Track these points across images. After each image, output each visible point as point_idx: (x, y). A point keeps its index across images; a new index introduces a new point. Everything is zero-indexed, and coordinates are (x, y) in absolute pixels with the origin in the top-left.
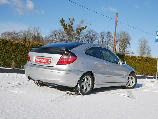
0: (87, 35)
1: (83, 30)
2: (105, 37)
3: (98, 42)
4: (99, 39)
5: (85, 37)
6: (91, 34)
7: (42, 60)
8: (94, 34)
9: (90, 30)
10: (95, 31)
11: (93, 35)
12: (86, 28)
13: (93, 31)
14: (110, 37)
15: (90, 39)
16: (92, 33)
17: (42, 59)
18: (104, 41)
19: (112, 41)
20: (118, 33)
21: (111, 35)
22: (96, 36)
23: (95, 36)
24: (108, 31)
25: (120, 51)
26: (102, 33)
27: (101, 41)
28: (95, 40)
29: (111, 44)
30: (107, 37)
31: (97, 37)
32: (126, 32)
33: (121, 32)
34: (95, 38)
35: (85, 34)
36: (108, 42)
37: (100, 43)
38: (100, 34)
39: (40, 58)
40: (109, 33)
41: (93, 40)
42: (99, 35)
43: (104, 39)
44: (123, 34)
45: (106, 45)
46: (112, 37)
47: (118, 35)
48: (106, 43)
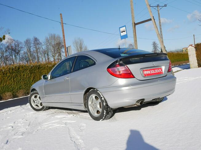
0: (8, 47)
1: (1, 42)
2: (32, 45)
3: (25, 53)
4: (25, 50)
5: (6, 51)
6: (13, 45)
7: (153, 72)
8: (16, 44)
9: (11, 40)
10: (17, 40)
11: (16, 46)
12: (4, 39)
13: (15, 41)
14: (38, 44)
15: (12, 51)
16: (13, 43)
17: (152, 70)
18: (32, 50)
19: (41, 49)
20: (48, 38)
21: (39, 42)
22: (20, 46)
23: (18, 47)
24: (34, 37)
25: (54, 59)
26: (27, 41)
27: (28, 51)
28: (19, 51)
29: (41, 52)
30: (35, 45)
31: (21, 48)
32: (57, 35)
33: (50, 36)
34: (19, 49)
35: (5, 46)
36: (37, 51)
37: (27, 54)
38: (25, 42)
39: (150, 70)
40: (36, 39)
41: (17, 51)
42: (23, 45)
43: (31, 48)
44: (53, 37)
45: (35, 55)
46: (41, 44)
47: (47, 40)
48: (34, 52)
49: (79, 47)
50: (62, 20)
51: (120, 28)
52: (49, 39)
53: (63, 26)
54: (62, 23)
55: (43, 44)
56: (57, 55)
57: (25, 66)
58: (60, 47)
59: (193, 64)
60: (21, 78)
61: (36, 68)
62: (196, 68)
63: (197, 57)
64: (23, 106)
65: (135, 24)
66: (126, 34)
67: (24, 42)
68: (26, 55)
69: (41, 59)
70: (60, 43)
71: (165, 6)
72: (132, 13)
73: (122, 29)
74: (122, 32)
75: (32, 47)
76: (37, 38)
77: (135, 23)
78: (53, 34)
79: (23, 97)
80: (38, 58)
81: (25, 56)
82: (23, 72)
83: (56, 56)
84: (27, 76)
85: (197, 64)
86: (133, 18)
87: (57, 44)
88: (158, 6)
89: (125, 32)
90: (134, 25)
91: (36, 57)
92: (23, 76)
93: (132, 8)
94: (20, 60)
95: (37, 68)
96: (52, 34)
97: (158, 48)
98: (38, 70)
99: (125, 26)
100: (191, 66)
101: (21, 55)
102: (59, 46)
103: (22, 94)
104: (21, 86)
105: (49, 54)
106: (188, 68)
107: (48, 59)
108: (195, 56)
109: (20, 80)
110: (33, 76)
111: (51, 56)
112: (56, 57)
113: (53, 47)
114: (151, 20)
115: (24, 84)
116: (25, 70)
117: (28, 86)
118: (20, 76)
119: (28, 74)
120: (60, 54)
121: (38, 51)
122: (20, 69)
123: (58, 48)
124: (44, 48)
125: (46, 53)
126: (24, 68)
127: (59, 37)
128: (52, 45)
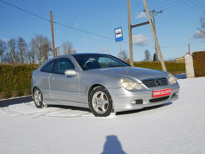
2: (16, 46)
3: (8, 54)
4: (9, 50)
14: (23, 45)
18: (16, 51)
19: (26, 51)
21: (25, 43)
22: (4, 46)
23: (1, 47)
24: (20, 38)
25: (40, 62)
26: (11, 41)
27: (12, 52)
28: (2, 52)
29: (26, 54)
30: (20, 46)
31: (5, 48)
32: (44, 37)
33: (37, 37)
34: (2, 49)
36: (21, 53)
37: (11, 55)
38: (9, 42)
40: (21, 40)
42: (7, 45)
43: (15, 49)
44: (40, 38)
45: (19, 56)
46: (27, 45)
47: (34, 42)
48: (19, 54)
49: (67, 51)
50: (52, 18)
51: (115, 29)
52: (35, 40)
53: (52, 25)
54: (52, 22)
55: (29, 45)
56: (44, 58)
57: (8, 66)
58: (47, 50)
59: (190, 73)
60: (3, 78)
61: (20, 69)
62: (193, 77)
63: (194, 66)
64: (5, 108)
65: (132, 27)
66: (121, 36)
67: (7, 42)
68: (9, 56)
69: (25, 61)
70: (48, 45)
71: (161, 12)
72: (128, 15)
73: (117, 31)
74: (117, 34)
75: (17, 48)
76: (23, 38)
77: (131, 25)
78: (40, 35)
79: (4, 100)
80: (22, 60)
81: (8, 58)
82: (6, 72)
83: (42, 59)
84: (10, 77)
85: (193, 74)
86: (129, 19)
87: (44, 46)
88: (154, 11)
89: (121, 34)
90: (130, 27)
91: (21, 59)
92: (6, 76)
93: (128, 9)
94: (3, 61)
95: (22, 69)
96: (38, 36)
97: (150, 57)
98: (22, 72)
99: (121, 28)
100: (188, 76)
101: (3, 55)
102: (46, 48)
103: (3, 97)
104: (3, 88)
105: (35, 56)
106: (184, 77)
107: (34, 62)
108: (193, 65)
109: (2, 81)
110: (17, 78)
111: (37, 58)
112: (42, 61)
113: (39, 49)
114: (148, 23)
115: (7, 85)
116: (8, 70)
117: (11, 88)
118: (2, 76)
119: (11, 75)
120: (47, 57)
121: (23, 52)
122: (3, 69)
123: (45, 51)
124: (29, 50)
125: (31, 55)
126: (7, 67)
127: (46, 39)
128: (38, 47)
